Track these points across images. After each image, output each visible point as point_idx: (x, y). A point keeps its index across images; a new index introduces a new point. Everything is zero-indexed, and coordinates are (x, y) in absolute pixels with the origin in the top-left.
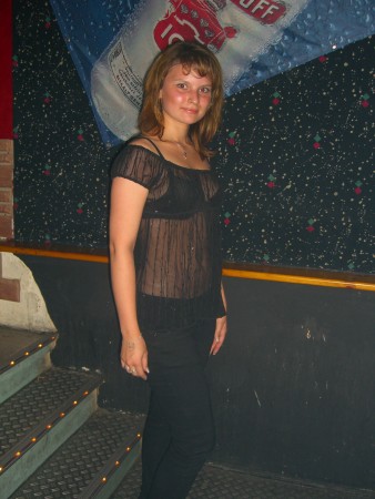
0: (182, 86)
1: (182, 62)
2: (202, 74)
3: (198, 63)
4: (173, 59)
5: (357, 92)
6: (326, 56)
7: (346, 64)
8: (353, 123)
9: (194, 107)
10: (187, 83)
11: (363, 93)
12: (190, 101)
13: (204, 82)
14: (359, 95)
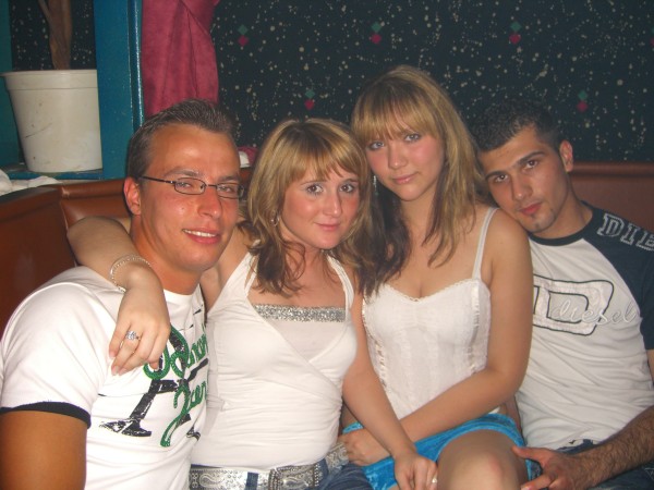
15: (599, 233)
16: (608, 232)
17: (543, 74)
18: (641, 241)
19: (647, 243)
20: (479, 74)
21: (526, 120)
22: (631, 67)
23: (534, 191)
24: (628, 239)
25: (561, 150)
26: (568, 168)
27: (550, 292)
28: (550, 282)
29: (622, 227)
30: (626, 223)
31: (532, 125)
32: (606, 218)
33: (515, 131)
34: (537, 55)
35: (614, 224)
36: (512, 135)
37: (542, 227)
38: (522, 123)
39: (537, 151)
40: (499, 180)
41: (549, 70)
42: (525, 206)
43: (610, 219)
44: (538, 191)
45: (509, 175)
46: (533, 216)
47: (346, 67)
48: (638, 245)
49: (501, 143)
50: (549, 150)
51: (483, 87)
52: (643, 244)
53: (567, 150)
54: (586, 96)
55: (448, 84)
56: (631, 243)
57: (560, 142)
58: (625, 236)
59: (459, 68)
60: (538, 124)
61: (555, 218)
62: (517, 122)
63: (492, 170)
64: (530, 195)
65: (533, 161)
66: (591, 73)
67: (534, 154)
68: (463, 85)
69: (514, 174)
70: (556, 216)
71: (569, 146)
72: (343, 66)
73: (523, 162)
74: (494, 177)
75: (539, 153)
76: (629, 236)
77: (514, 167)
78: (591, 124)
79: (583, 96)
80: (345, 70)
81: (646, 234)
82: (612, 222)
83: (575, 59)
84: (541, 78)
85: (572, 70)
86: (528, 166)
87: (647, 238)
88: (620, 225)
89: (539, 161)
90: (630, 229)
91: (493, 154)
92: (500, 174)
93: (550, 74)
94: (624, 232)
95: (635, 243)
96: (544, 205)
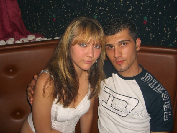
15: (142, 79)
16: (145, 80)
17: (130, 10)
18: (156, 88)
19: (158, 90)
20: (107, 10)
21: (126, 26)
22: (165, 7)
23: (123, 55)
24: (151, 85)
25: (136, 41)
26: (138, 49)
27: (114, 97)
28: (115, 93)
29: (151, 80)
30: (153, 79)
31: (127, 29)
32: (146, 74)
33: (120, 30)
34: (128, 2)
35: (149, 78)
36: (119, 31)
37: (123, 70)
38: (124, 27)
39: (127, 39)
40: (110, 48)
41: (132, 8)
42: (118, 60)
43: (148, 75)
44: (125, 56)
45: (114, 47)
46: (120, 65)
47: (64, 7)
48: (154, 89)
49: (114, 33)
50: (132, 40)
51: (109, 15)
52: (156, 89)
53: (139, 42)
54: (147, 18)
55: (97, 13)
56: (152, 87)
57: (137, 38)
58: (151, 84)
59: (100, 7)
60: (130, 29)
61: (129, 68)
62: (122, 27)
63: (108, 43)
64: (121, 56)
65: (125, 43)
66: (149, 9)
67: (126, 40)
68: (102, 14)
69: (116, 47)
70: (129, 67)
71: (140, 40)
72: (63, 7)
73: (121, 42)
74: (108, 46)
75: (128, 40)
76: (152, 84)
77: (117, 43)
78: (148, 29)
79: (145, 18)
80: (64, 8)
81: (159, 86)
82: (148, 76)
83: (142, 4)
84: (130, 11)
85: (141, 8)
86: (123, 45)
87: (159, 87)
88: (151, 78)
89: (127, 43)
90: (154, 82)
91: (110, 37)
92: (111, 46)
93: (133, 10)
94: (151, 82)
95: (153, 88)
96: (125, 62)
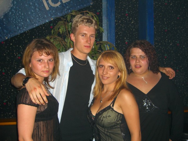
0: (40, 61)
1: (38, 50)
2: (48, 54)
3: (46, 49)
4: (33, 49)
5: (16, 54)
6: (4, 41)
7: (11, 44)
8: (16, 65)
9: (48, 70)
10: (42, 59)
11: (18, 54)
12: (45, 67)
13: (50, 57)
14: (17, 55)
